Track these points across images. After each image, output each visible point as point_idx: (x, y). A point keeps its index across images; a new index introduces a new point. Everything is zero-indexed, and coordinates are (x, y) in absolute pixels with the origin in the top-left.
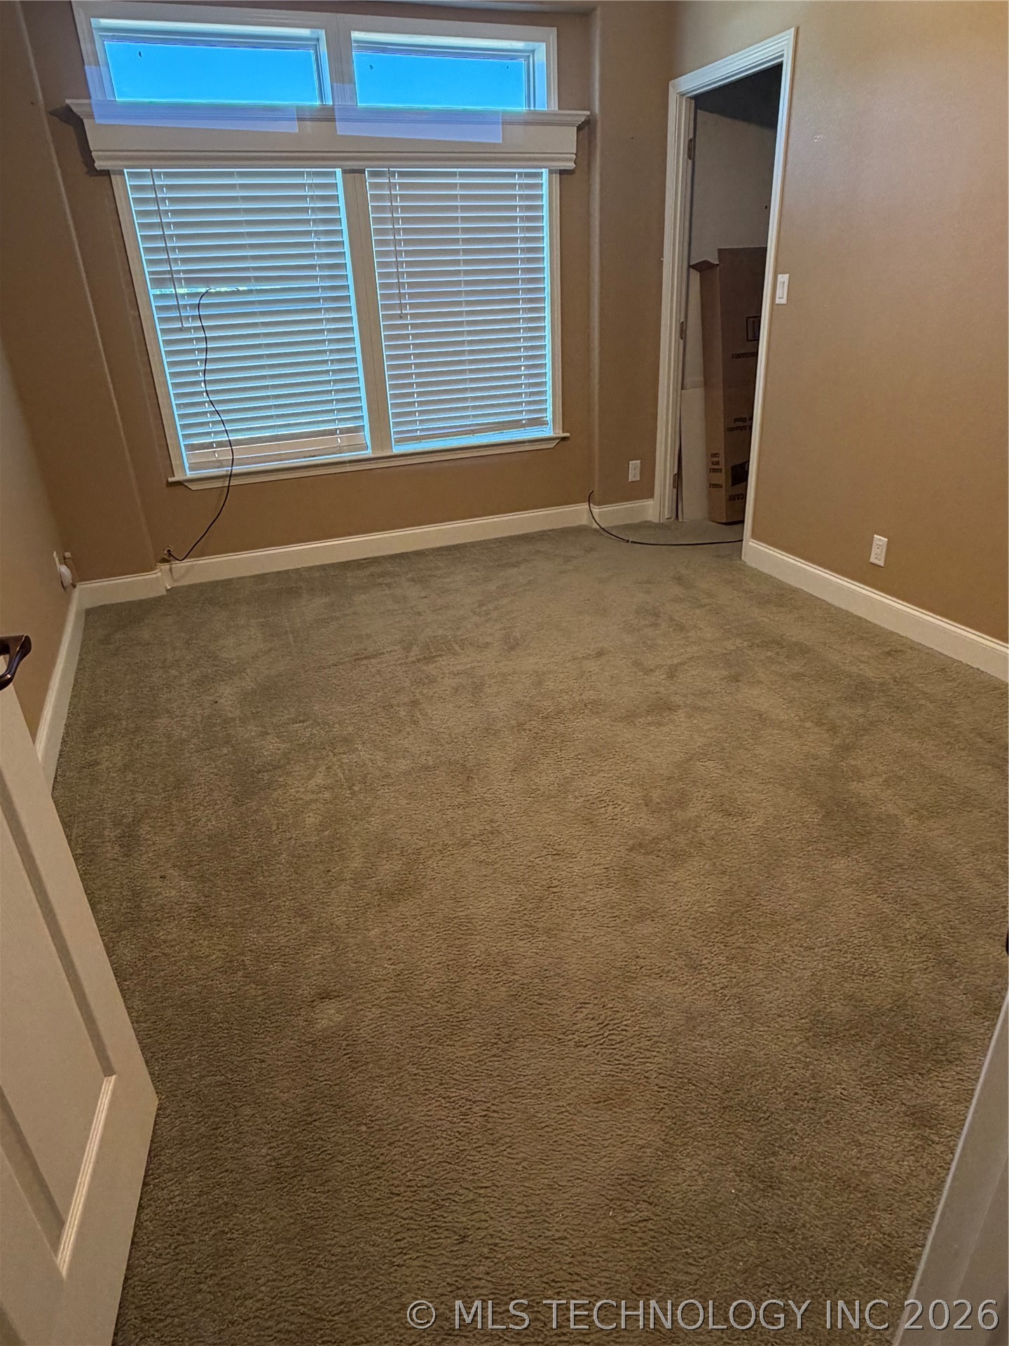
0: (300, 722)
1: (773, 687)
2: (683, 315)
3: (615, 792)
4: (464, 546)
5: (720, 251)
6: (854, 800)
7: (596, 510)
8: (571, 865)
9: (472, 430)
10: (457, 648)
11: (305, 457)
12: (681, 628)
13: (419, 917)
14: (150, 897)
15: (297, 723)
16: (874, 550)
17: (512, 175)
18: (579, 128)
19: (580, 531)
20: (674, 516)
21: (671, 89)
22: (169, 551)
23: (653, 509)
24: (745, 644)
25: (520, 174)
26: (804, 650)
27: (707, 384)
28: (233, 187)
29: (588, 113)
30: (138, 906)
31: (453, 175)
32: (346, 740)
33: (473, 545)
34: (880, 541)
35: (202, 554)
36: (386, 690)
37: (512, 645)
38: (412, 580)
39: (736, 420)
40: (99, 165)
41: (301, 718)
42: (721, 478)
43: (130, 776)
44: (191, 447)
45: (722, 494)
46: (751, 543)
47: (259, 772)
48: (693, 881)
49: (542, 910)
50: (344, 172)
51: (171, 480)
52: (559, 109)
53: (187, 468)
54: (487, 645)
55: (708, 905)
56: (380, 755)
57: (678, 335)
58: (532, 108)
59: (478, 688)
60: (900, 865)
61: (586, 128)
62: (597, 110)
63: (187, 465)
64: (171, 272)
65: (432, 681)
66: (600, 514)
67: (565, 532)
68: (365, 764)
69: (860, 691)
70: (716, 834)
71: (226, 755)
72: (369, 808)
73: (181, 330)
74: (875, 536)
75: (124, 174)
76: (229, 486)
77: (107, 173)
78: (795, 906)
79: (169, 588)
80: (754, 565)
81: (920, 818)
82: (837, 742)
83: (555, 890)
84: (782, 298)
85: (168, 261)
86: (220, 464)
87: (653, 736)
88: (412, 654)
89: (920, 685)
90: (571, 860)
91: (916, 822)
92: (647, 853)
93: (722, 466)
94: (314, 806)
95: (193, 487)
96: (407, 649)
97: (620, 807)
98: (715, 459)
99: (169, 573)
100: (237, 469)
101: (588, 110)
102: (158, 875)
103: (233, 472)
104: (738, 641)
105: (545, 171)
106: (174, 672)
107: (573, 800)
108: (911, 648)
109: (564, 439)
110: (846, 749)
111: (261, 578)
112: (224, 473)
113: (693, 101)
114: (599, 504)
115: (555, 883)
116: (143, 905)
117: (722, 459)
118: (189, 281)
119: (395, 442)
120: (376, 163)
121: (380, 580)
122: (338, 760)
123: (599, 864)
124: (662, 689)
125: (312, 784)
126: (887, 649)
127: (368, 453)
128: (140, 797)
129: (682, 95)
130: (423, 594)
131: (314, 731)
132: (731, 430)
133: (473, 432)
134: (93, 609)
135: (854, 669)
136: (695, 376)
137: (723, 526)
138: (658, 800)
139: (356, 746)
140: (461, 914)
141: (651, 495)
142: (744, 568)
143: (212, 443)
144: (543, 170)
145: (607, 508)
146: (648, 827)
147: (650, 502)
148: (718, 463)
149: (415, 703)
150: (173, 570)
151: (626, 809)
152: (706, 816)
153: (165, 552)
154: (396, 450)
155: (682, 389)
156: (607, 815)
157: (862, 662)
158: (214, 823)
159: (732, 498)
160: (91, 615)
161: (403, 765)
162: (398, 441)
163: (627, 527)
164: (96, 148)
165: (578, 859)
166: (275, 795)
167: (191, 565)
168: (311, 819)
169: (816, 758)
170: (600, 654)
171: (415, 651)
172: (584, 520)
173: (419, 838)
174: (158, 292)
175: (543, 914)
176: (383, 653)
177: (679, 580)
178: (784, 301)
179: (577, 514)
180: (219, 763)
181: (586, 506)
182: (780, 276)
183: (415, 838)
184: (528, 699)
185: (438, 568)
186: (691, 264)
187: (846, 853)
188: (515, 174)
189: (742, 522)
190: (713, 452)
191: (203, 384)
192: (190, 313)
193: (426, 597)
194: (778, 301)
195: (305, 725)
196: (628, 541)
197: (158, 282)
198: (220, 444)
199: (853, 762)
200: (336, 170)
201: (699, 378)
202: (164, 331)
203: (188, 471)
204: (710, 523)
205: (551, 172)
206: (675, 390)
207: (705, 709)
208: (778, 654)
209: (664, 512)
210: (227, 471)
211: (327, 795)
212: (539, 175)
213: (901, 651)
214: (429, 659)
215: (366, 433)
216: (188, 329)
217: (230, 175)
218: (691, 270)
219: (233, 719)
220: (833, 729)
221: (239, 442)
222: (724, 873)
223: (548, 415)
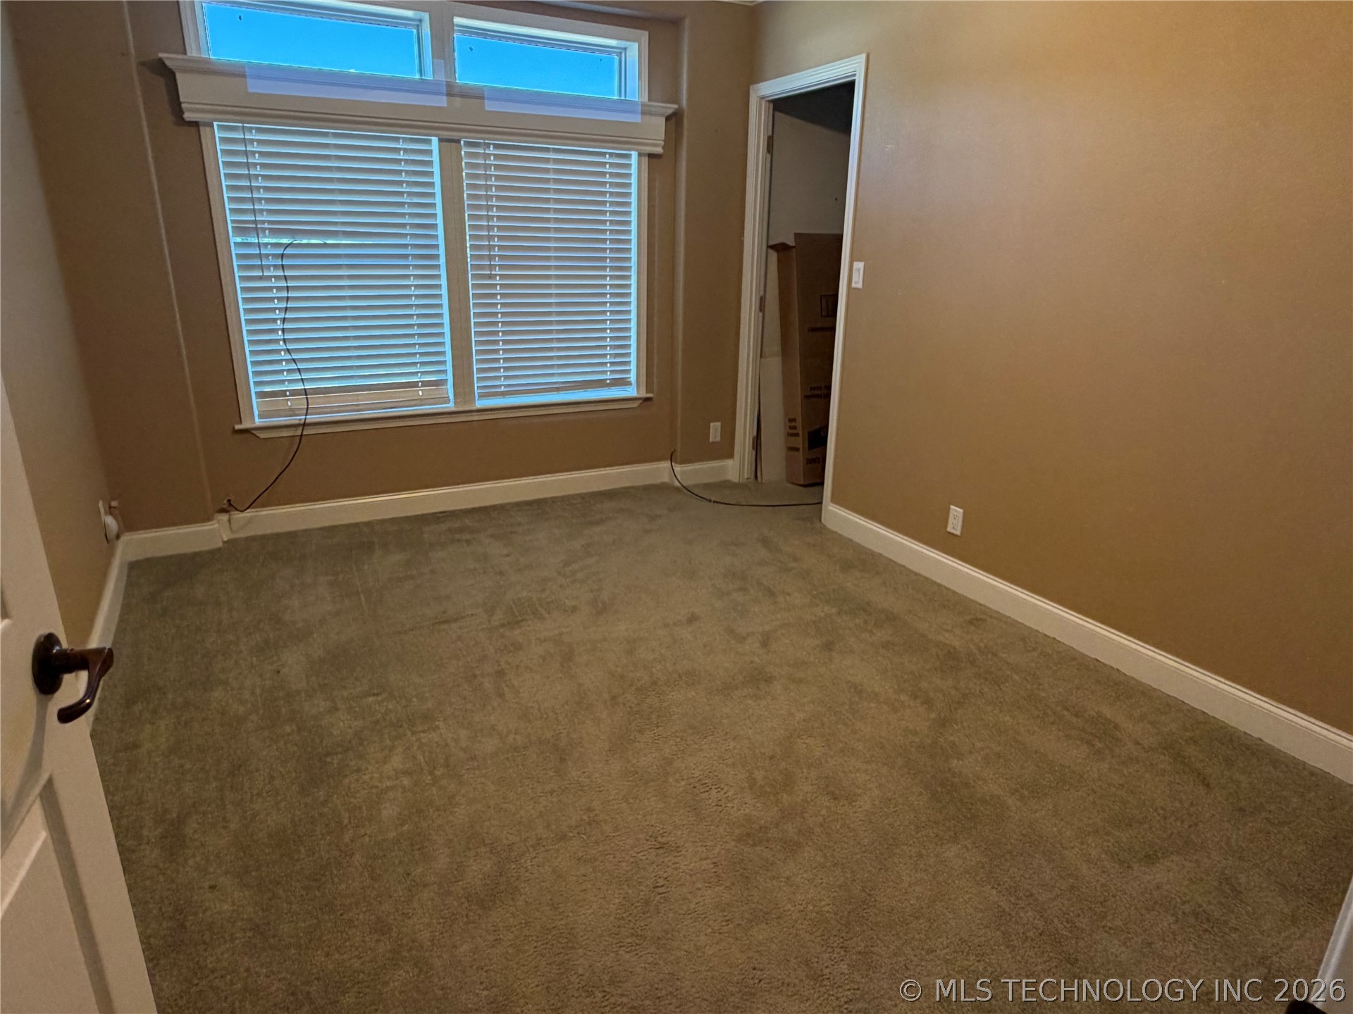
0: (374, 695)
1: (866, 657)
2: (762, 288)
3: (716, 774)
4: (544, 501)
5: (798, 236)
6: (956, 780)
7: (678, 468)
8: (676, 860)
9: (557, 388)
10: (543, 612)
11: (384, 409)
12: (771, 593)
13: (513, 929)
14: (196, 914)
15: (370, 696)
16: (951, 520)
17: (603, 154)
18: (668, 119)
19: (662, 488)
20: (753, 475)
21: (751, 92)
22: (229, 501)
23: (734, 469)
24: (834, 610)
25: (611, 155)
26: (890, 618)
27: (785, 353)
28: (327, 146)
29: (676, 106)
30: (183, 926)
31: (547, 150)
32: (427, 717)
33: (554, 500)
34: (956, 512)
35: (265, 505)
36: (469, 659)
37: (601, 609)
38: (493, 536)
39: (812, 389)
40: (188, 116)
41: (375, 691)
42: (799, 442)
43: (176, 762)
44: (262, 395)
45: (800, 457)
46: (830, 508)
47: (327, 755)
48: (805, 875)
49: (649, 914)
50: (441, 140)
51: (238, 427)
52: (650, 100)
53: (256, 416)
54: (574, 609)
55: (823, 903)
56: (463, 733)
57: (758, 309)
58: (623, 98)
59: (568, 657)
60: (1010, 852)
61: (674, 120)
62: (684, 103)
63: (256, 413)
64: (255, 222)
65: (517, 647)
66: (683, 473)
67: (647, 489)
68: (447, 745)
69: (951, 661)
70: (824, 820)
71: (289, 734)
72: (453, 796)
73: (261, 278)
74: (952, 507)
75: (213, 126)
76: (302, 435)
77: (196, 124)
78: (912, 902)
79: (226, 539)
80: (835, 529)
81: (1022, 798)
82: (933, 715)
83: (660, 890)
84: (858, 282)
85: (254, 211)
86: (292, 412)
87: (751, 711)
88: (494, 618)
89: (1004, 655)
90: (677, 854)
91: (1018, 804)
92: (754, 845)
93: (799, 431)
94: (391, 794)
95: (262, 435)
96: (491, 612)
97: (723, 791)
98: (793, 424)
99: (227, 524)
100: (311, 418)
101: (676, 104)
102: (206, 885)
103: (307, 421)
104: (826, 608)
105: (634, 154)
106: (231, 637)
107: (674, 783)
108: (991, 617)
109: (647, 400)
110: (943, 723)
111: (331, 530)
112: (297, 422)
113: (772, 105)
114: (682, 462)
115: (661, 882)
116: (188, 924)
117: (799, 423)
118: (275, 232)
119: (479, 396)
120: (473, 135)
121: (458, 536)
122: (417, 740)
123: (706, 859)
124: (756, 659)
125: (388, 769)
126: (968, 618)
127: (451, 406)
128: (187, 788)
129: (762, 98)
130: (505, 552)
131: (390, 707)
132: (807, 397)
133: (558, 390)
134: (137, 562)
135: (941, 638)
136: (774, 346)
137: (801, 488)
138: (763, 783)
139: (437, 723)
140: (560, 923)
141: (730, 455)
142: (823, 530)
143: (286, 391)
144: (633, 153)
145: (689, 467)
146: (754, 813)
147: (729, 462)
148: (795, 428)
149: (500, 673)
150: (232, 521)
151: (730, 794)
152: (812, 800)
153: (225, 502)
154: (480, 404)
155: (761, 357)
156: (710, 801)
157: (947, 631)
158: (274, 818)
159: (810, 461)
160: (136, 568)
161: (489, 745)
162: (482, 396)
163: (707, 486)
164: (186, 100)
165: (683, 852)
166: (346, 781)
167: (251, 517)
168: (389, 811)
169: (915, 733)
170: (692, 619)
171: (498, 617)
172: (665, 478)
173: (510, 831)
174: (239, 240)
175: (650, 920)
176: (463, 618)
177: (765, 542)
178: (860, 286)
179: (660, 471)
180: (281, 744)
181: (666, 464)
182: (855, 263)
183: (505, 832)
184: (619, 670)
185: (519, 524)
186: (771, 243)
187: (955, 839)
188: (605, 153)
189: (822, 484)
190: (792, 417)
191: (280, 332)
192: (271, 261)
193: (507, 556)
194: (854, 285)
195: (379, 698)
196: (710, 501)
197: (241, 230)
198: (294, 393)
199: (952, 738)
200: (433, 138)
201: (777, 348)
202: (243, 278)
203: (257, 419)
204: (791, 485)
205: (640, 155)
206: (755, 360)
207: (801, 681)
208: (866, 622)
209: (743, 473)
210: (300, 420)
211: (406, 782)
212: (628, 156)
213: (981, 619)
214: (514, 623)
215: (449, 386)
216: (269, 278)
217: (325, 135)
218: (771, 251)
219: (298, 692)
220: (928, 702)
221: (316, 391)
222: (835, 865)
223: (632, 375)
